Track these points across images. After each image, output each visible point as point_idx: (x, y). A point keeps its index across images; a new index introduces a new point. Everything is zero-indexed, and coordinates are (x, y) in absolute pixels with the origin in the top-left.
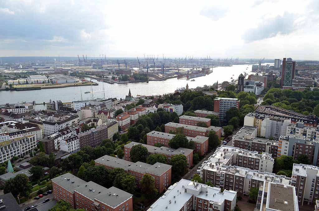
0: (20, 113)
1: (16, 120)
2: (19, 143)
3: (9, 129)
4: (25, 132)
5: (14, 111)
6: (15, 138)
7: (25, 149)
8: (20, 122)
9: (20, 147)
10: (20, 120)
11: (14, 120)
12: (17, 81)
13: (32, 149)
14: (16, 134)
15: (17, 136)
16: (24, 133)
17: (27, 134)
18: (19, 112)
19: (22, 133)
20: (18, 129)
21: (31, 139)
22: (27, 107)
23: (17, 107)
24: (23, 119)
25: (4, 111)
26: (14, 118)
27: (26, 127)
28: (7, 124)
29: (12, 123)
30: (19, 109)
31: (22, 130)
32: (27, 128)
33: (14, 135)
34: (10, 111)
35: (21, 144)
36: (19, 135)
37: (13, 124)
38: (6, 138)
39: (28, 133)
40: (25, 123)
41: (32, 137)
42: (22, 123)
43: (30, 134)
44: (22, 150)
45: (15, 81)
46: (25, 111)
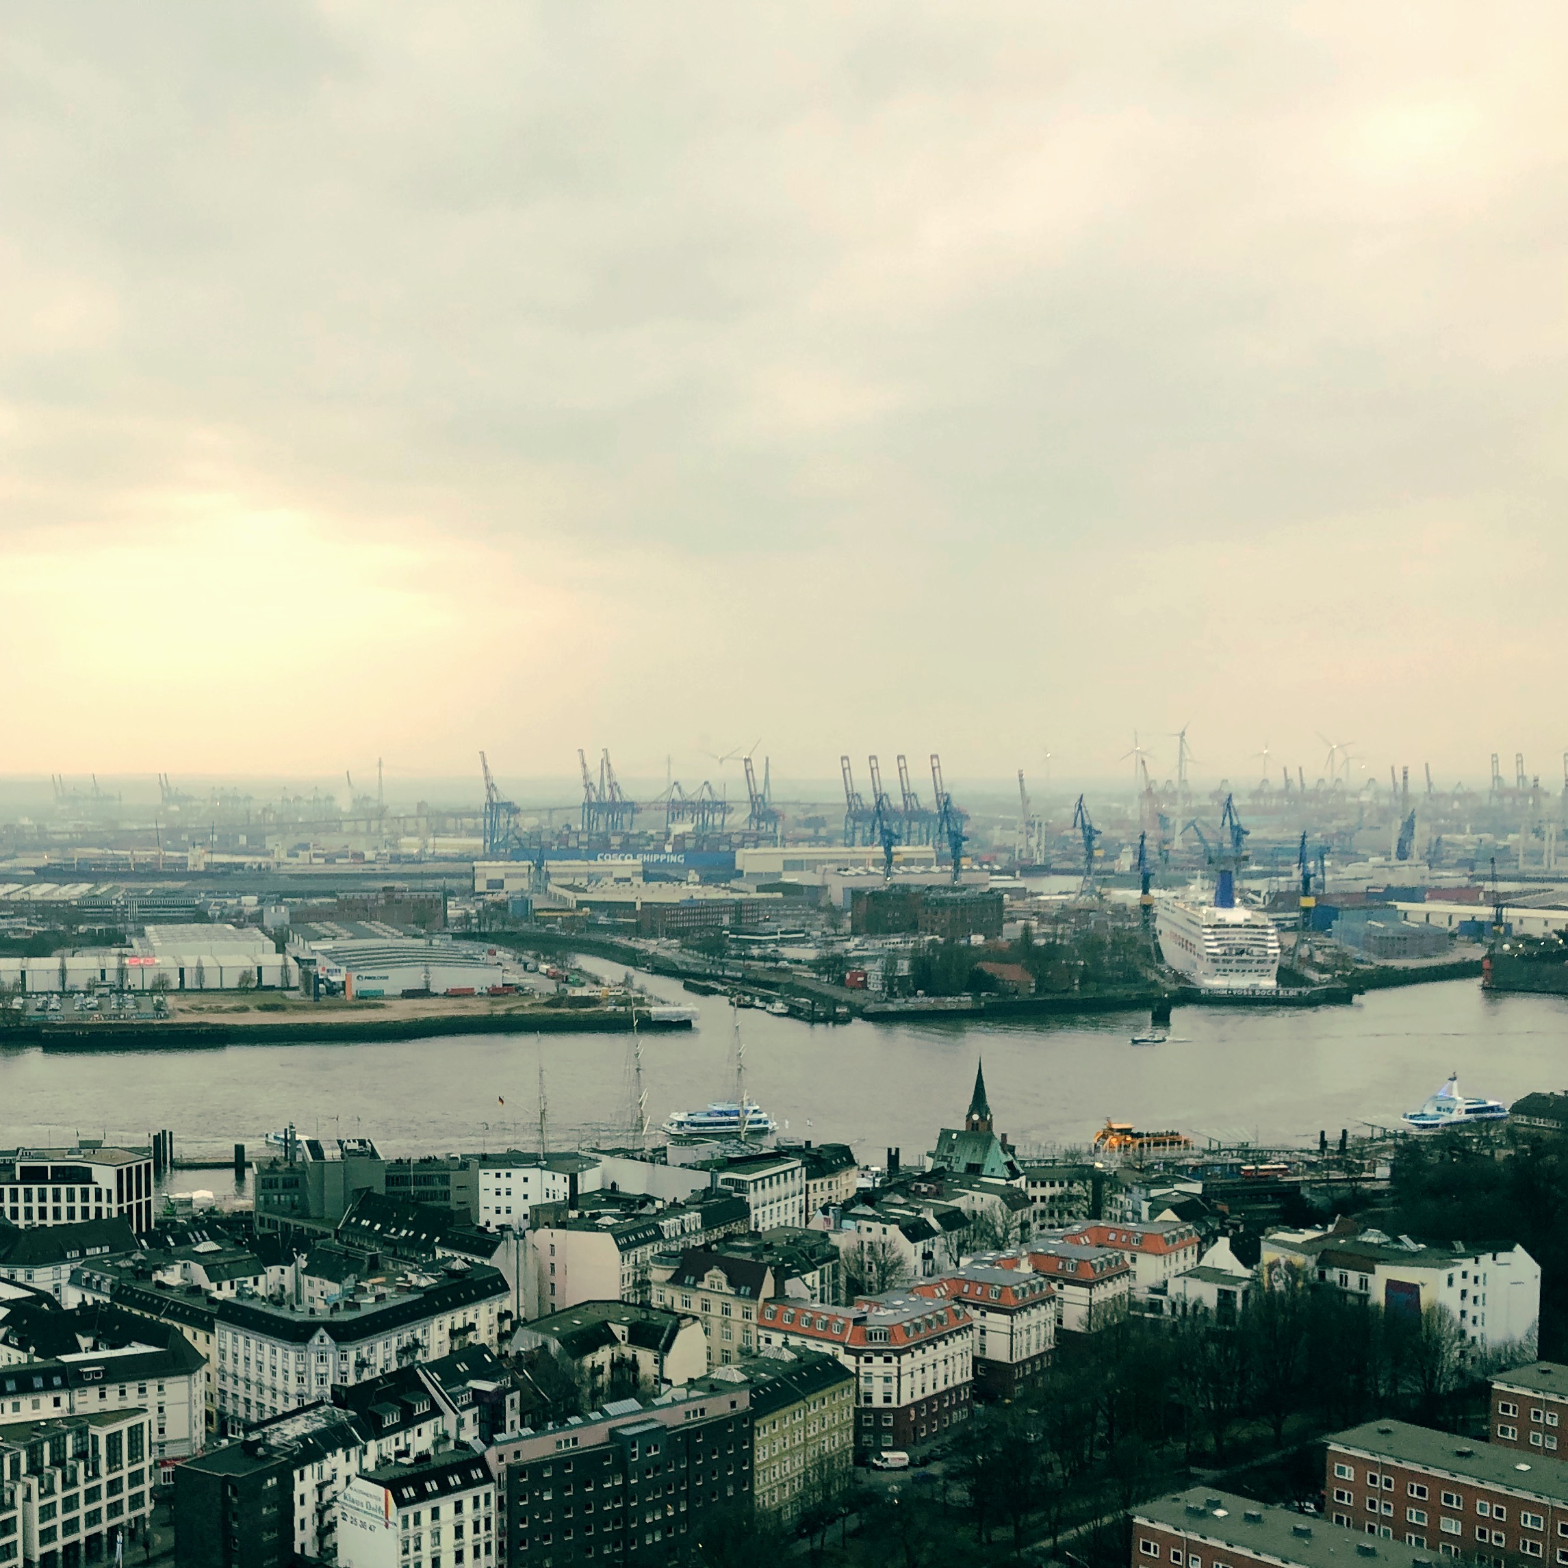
0: (50, 1222)
1: (21, 1275)
2: (23, 1469)
4: (74, 1378)
7: (60, 1518)
8: (41, 1296)
9: (28, 1499)
10: (44, 1278)
12: (52, 963)
13: (113, 1531)
16: (65, 1386)
17: (88, 1401)
18: (43, 1213)
19: (48, 1387)
20: (23, 1347)
21: (113, 1440)
22: (105, 1177)
23: (33, 1175)
24: (66, 1270)
27: (85, 1342)
30: (49, 1188)
31: (50, 1363)
32: (95, 1348)
35: (34, 1482)
36: (26, 1402)
39: (94, 1392)
40: (83, 1305)
41: (124, 1426)
42: (55, 1305)
43: (113, 1401)
44: (37, 1527)
45: (36, 963)
46: (92, 1204)
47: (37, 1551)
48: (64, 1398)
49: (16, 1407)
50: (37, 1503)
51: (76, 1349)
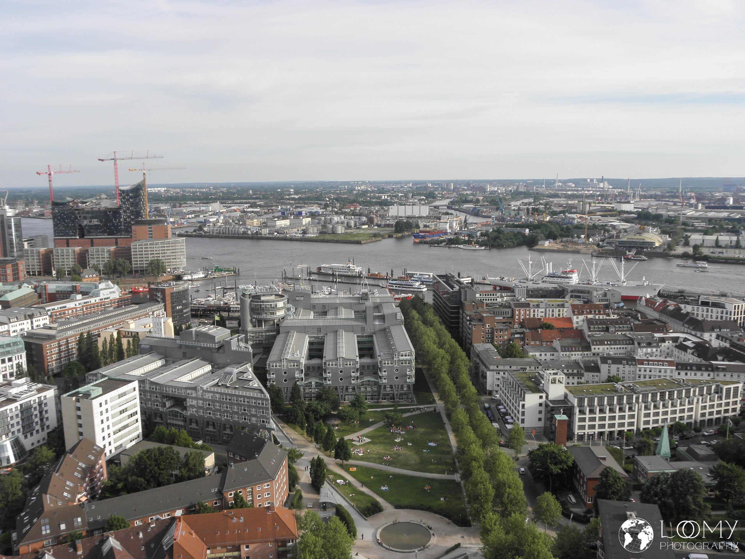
0: (709, 319)
1: (699, 334)
2: (697, 394)
3: (676, 352)
4: (715, 369)
5: (695, 312)
6: (689, 377)
7: (708, 411)
8: (706, 342)
9: (698, 402)
10: (706, 336)
11: (693, 333)
12: (714, 237)
13: (725, 417)
14: (691, 369)
15: (693, 373)
16: (712, 371)
17: (721, 377)
18: (707, 316)
19: (707, 370)
20: (699, 357)
21: (728, 390)
22: (730, 308)
23: (705, 304)
24: (714, 335)
25: (671, 308)
26: (694, 329)
27: (720, 358)
28: (675, 339)
29: (686, 340)
30: (710, 309)
31: (708, 363)
32: (723, 360)
33: (686, 369)
34: (686, 309)
35: (701, 398)
36: (699, 373)
37: (688, 343)
38: (668, 371)
39: (721, 374)
40: (719, 347)
41: (732, 386)
42: (710, 345)
43: (728, 378)
44: (700, 412)
45: (707, 237)
46: (724, 315)
47: (699, 419)
48: (712, 374)
49: (695, 374)
50: (701, 405)
51: (716, 360)
